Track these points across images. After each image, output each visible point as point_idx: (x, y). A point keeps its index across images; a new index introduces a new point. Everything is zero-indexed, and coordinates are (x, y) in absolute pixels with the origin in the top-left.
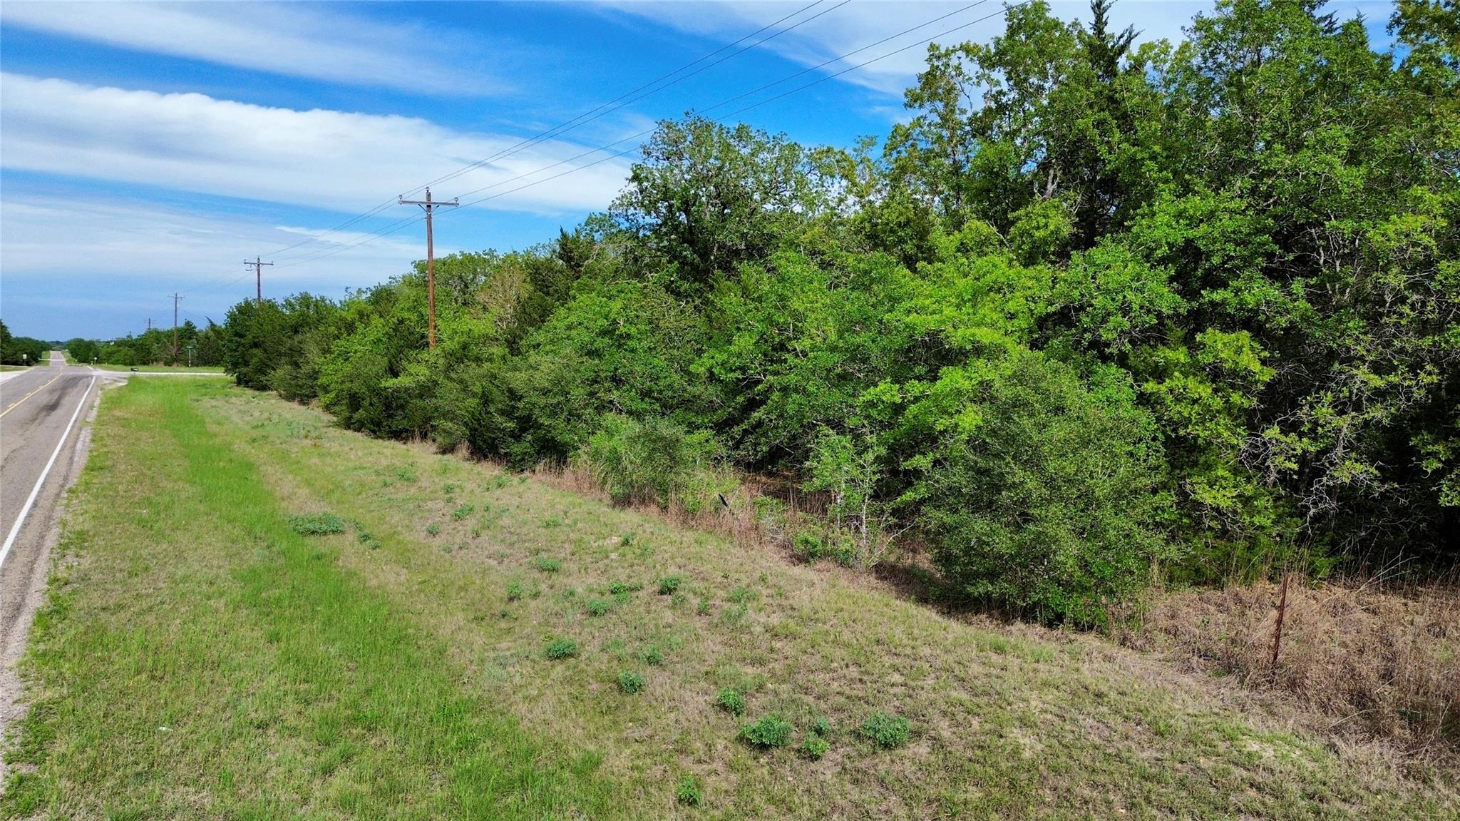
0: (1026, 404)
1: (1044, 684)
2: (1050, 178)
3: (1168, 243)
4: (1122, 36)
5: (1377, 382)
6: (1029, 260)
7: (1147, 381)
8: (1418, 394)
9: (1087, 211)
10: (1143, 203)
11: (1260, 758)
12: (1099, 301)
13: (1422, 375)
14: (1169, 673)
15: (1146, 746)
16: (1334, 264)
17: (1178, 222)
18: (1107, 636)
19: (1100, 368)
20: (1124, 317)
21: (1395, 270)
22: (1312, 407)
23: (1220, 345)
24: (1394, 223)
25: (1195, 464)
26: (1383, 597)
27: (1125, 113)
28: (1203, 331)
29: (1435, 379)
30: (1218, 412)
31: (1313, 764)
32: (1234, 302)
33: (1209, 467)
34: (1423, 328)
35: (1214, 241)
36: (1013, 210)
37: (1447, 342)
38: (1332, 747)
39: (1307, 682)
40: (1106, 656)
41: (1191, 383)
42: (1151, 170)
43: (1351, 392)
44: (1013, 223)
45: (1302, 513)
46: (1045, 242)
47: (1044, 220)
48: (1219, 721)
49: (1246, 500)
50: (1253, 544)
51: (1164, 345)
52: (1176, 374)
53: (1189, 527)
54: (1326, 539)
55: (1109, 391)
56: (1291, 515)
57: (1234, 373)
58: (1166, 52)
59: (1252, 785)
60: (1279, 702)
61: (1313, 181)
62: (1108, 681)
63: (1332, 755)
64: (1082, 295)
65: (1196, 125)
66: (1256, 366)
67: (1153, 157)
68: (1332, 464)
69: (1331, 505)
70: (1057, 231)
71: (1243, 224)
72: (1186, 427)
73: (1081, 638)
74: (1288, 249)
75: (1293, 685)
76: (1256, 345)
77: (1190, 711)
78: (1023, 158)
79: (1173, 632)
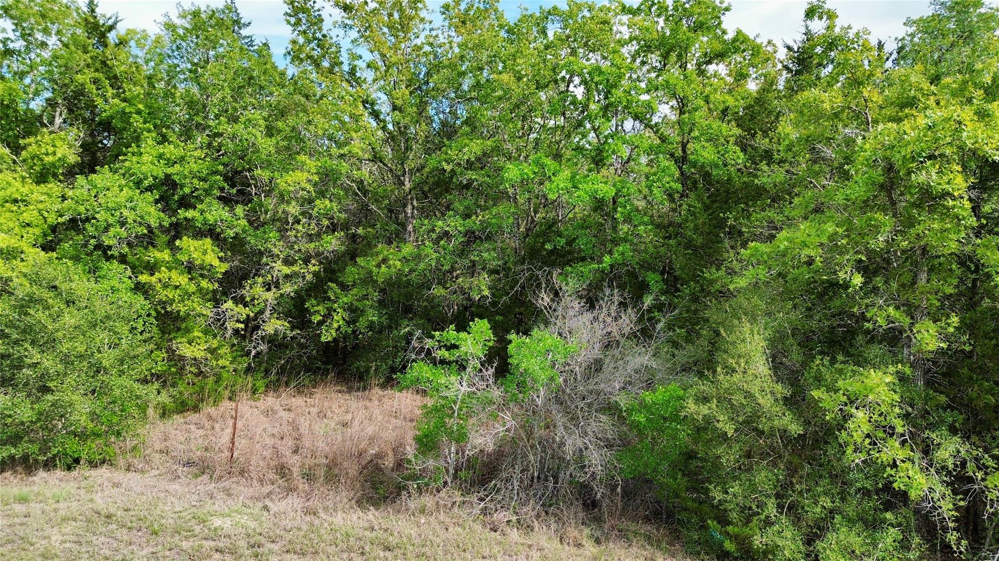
0: (40, 301)
1: (64, 520)
2: (58, 114)
3: (152, 176)
4: (110, 18)
5: (287, 270)
6: (41, 178)
7: (142, 273)
8: (309, 277)
9: (90, 144)
10: (133, 145)
11: (222, 529)
12: (101, 216)
13: (310, 266)
14: (163, 484)
15: (144, 546)
16: (260, 195)
17: (159, 161)
18: (116, 466)
19: (105, 265)
20: (121, 228)
21: (294, 203)
22: (251, 288)
23: (192, 249)
24: (291, 176)
25: (179, 329)
26: (294, 400)
27: (116, 75)
28: (181, 239)
29: (317, 268)
30: (193, 293)
31: (254, 523)
32: (200, 218)
33: (188, 331)
34: (310, 238)
35: (185, 177)
36: (24, 137)
37: (322, 246)
38: (266, 508)
39: (252, 468)
40: (114, 483)
41: (174, 274)
42: (137, 121)
43: (273, 277)
44: (24, 148)
45: (248, 354)
46: (53, 165)
47: (52, 148)
48: (196, 511)
49: (212, 351)
50: (218, 379)
51: (154, 247)
52: (163, 268)
53: (176, 373)
54: (262, 369)
55: (112, 283)
56: (242, 356)
57: (202, 268)
58: (145, 39)
59: (217, 550)
60: (234, 486)
61: (245, 144)
62: (116, 503)
63: (265, 513)
64: (87, 210)
65: (168, 95)
66: (216, 263)
67: (139, 112)
68: (264, 321)
69: (263, 347)
70: (62, 159)
71: (203, 167)
72: (172, 304)
73: (94, 473)
74: (233, 186)
75: (242, 472)
76: (216, 248)
77: (177, 509)
78: (31, 96)
79: (165, 452)
